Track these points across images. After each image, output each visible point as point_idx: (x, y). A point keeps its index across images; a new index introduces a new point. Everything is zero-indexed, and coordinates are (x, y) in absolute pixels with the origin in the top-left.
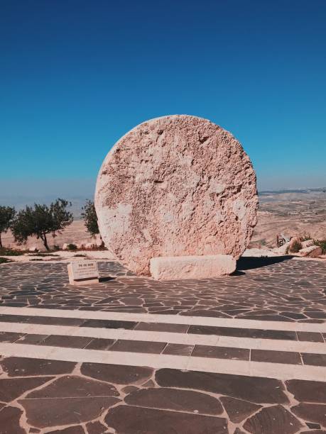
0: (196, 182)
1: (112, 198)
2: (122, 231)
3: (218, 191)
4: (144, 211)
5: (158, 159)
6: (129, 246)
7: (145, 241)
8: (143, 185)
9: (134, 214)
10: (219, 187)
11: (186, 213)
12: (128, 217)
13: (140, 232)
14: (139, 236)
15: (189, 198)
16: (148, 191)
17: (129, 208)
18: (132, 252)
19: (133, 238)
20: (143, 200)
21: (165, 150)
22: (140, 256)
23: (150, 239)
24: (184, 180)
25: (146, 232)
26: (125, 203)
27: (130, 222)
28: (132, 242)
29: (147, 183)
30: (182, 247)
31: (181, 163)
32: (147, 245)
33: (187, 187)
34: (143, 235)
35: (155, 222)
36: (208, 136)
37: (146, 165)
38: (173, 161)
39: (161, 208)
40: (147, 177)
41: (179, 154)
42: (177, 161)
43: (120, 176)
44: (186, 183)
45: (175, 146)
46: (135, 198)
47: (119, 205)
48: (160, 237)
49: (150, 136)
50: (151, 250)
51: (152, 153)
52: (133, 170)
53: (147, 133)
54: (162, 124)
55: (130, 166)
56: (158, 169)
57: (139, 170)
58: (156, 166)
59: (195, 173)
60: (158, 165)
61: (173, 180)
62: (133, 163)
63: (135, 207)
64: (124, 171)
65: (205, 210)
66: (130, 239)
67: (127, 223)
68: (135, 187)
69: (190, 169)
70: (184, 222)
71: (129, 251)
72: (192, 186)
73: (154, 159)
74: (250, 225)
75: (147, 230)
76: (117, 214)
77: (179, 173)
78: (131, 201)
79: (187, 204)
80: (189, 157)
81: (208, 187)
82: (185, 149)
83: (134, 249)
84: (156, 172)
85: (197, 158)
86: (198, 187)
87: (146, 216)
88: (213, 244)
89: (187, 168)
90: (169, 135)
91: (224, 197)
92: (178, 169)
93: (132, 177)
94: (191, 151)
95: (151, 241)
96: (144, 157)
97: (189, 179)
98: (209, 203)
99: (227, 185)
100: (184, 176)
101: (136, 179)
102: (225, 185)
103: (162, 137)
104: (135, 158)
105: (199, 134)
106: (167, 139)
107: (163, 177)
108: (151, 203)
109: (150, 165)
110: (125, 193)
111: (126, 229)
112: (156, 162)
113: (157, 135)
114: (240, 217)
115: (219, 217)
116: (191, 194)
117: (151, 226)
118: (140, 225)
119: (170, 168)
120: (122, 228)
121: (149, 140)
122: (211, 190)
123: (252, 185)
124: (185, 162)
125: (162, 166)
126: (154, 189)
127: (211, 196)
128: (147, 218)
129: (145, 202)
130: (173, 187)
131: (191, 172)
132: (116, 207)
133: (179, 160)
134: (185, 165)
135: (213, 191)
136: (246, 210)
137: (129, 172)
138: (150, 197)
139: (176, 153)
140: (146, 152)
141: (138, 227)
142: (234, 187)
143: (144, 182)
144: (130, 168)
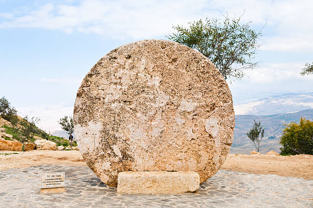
0: (165, 102)
1: (83, 118)
2: (93, 147)
3: (189, 111)
4: (113, 129)
5: (126, 81)
6: (100, 160)
7: (115, 156)
8: (113, 105)
9: (105, 132)
10: (188, 105)
11: (155, 133)
12: (99, 134)
13: (111, 148)
14: (109, 151)
15: (158, 117)
16: (117, 111)
17: (99, 126)
18: (103, 165)
19: (104, 153)
20: (113, 119)
21: (133, 73)
22: (111, 170)
23: (119, 154)
24: (154, 100)
25: (116, 149)
26: (95, 122)
27: (100, 139)
28: (103, 157)
29: (116, 103)
30: (152, 163)
31: (149, 84)
32: (117, 159)
33: (157, 106)
34: (113, 150)
35: (124, 138)
36: (176, 57)
37: (115, 87)
38: (142, 82)
39: (130, 126)
40: (116, 98)
41: (147, 75)
42: (145, 82)
43: (91, 97)
44: (155, 102)
45: (143, 69)
46: (105, 117)
47: (90, 123)
48: (129, 153)
49: (118, 60)
50: (121, 164)
51: (120, 76)
52: (103, 92)
53: (115, 58)
54: (129, 49)
55: (100, 88)
56: (126, 90)
57: (108, 92)
58: (125, 88)
59: (164, 93)
60: (127, 87)
61: (142, 100)
62: (102, 86)
63: (105, 125)
64: (94, 93)
65: (175, 128)
66: (101, 154)
67: (98, 140)
68: (105, 107)
69: (158, 89)
70: (153, 139)
71: (100, 164)
72: (161, 105)
73: (122, 81)
74: (225, 143)
75: (116, 146)
76: (88, 132)
77: (148, 94)
78: (100, 119)
79: (156, 123)
80: (157, 78)
81: (178, 106)
82: (154, 70)
83: (104, 162)
84: (124, 93)
85: (165, 78)
86: (168, 106)
87: (115, 133)
88: (184, 161)
89: (155, 88)
90: (136, 59)
91: (196, 115)
92: (146, 89)
93: (102, 98)
94: (159, 73)
95: (121, 157)
96: (113, 80)
97: (158, 98)
98: (180, 121)
99: (198, 104)
100: (153, 97)
101: (106, 101)
102: (196, 104)
103: (130, 61)
104: (104, 81)
105: (167, 56)
106: (135, 62)
107: (131, 97)
108: (120, 121)
109: (119, 87)
110: (95, 112)
111: (97, 145)
112: (124, 84)
113: (125, 59)
114: (214, 135)
115: (190, 135)
116: (159, 113)
117: (121, 142)
118: (110, 141)
119: (139, 89)
120: (94, 143)
121: (117, 65)
122: (181, 109)
123: (225, 104)
124: (153, 83)
125: (131, 87)
126: (122, 109)
127: (181, 115)
128: (117, 135)
129: (114, 121)
130: (142, 106)
131: (159, 92)
132: (87, 125)
133: (147, 81)
134: (154, 86)
135: (183, 110)
136: (219, 128)
137: (98, 94)
138: (119, 115)
139: (143, 75)
140: (114, 76)
141: (108, 143)
142: (207, 106)
143: (114, 102)
144: (100, 91)
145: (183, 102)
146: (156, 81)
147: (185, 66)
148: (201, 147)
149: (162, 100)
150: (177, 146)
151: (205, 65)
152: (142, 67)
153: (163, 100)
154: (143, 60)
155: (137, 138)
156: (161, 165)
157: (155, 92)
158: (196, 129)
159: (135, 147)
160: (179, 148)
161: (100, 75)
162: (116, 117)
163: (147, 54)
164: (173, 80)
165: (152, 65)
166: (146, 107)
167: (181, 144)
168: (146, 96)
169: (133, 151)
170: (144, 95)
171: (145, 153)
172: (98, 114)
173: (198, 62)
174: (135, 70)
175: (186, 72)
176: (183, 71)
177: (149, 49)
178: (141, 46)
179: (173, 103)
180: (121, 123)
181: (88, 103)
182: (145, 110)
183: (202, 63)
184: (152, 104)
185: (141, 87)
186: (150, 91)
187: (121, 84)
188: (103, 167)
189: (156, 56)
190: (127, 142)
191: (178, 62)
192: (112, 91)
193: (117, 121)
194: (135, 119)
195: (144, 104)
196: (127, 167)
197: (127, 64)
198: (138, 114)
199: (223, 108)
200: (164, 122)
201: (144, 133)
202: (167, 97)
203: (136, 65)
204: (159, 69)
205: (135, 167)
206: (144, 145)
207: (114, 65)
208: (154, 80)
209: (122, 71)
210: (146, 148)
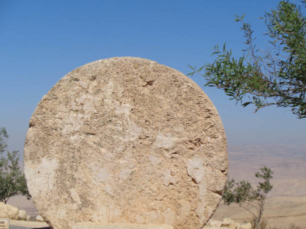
0: (137, 135)
1: (35, 153)
2: (45, 190)
3: (167, 147)
4: (71, 167)
5: (89, 109)
6: (54, 207)
7: (73, 202)
8: (72, 138)
9: (61, 170)
10: (166, 140)
11: (124, 174)
12: (53, 174)
13: (67, 192)
14: (66, 196)
15: (128, 154)
16: (77, 145)
17: (55, 163)
18: (58, 213)
19: (59, 198)
20: (71, 155)
21: (98, 98)
23: (78, 200)
24: (123, 133)
25: (74, 193)
26: (50, 158)
27: (56, 180)
28: (57, 202)
29: (76, 136)
30: (118, 212)
31: (117, 112)
32: (75, 206)
33: (126, 140)
34: (70, 195)
35: (85, 180)
36: (152, 80)
37: (75, 115)
38: (108, 110)
39: (92, 164)
40: (77, 129)
41: (116, 101)
42: (113, 110)
43: (45, 127)
44: (124, 136)
45: (111, 93)
46: (62, 152)
47: (44, 160)
48: (90, 199)
49: (81, 83)
50: (80, 212)
51: (82, 102)
52: (60, 122)
53: (77, 80)
54: (94, 69)
55: (57, 116)
56: (89, 119)
57: (67, 121)
58: (87, 117)
59: (135, 125)
60: (90, 115)
61: (108, 133)
62: (60, 113)
63: (62, 162)
64: (50, 122)
65: (149, 169)
66: (56, 198)
67: (52, 181)
68: (62, 140)
69: (128, 119)
70: (121, 181)
71: (54, 212)
72: (132, 139)
73: (85, 108)
74: (213, 190)
75: (75, 190)
76: (41, 170)
77: (115, 125)
78: (57, 155)
79: (125, 161)
80: (128, 105)
81: (153, 141)
82: (123, 96)
83: (59, 210)
84: (87, 123)
85: (138, 106)
86: (140, 141)
87: (74, 173)
88: (159, 211)
89: (125, 118)
90: (102, 81)
91: (176, 153)
92: (114, 119)
93: (59, 129)
94: (130, 99)
95: (80, 203)
96: (73, 106)
97: (127, 131)
98: (155, 159)
99: (178, 139)
100: (121, 129)
101: (64, 131)
102: (176, 139)
103: (95, 83)
104: (62, 107)
105: (141, 78)
106: (100, 85)
107: (95, 128)
108: (81, 158)
109: (80, 115)
110: (50, 146)
111: (51, 187)
112: (86, 112)
113: (88, 81)
114: (198, 179)
115: (168, 178)
116: (130, 149)
117: (80, 185)
118: (68, 183)
119: (105, 118)
120: (47, 185)
121: (79, 88)
122: (157, 145)
123: (213, 140)
124: (122, 112)
125: (95, 116)
126: (84, 142)
127: (156, 152)
128: (76, 176)
129: (73, 157)
130: (108, 140)
131: (130, 123)
132: (39, 162)
133: (115, 109)
134: (123, 115)
135: (159, 146)
136: (206, 171)
137: (55, 124)
138: (79, 151)
139: (110, 101)
140: (75, 101)
141: (65, 185)
142: (191, 141)
143: (73, 134)
144: (57, 119)
145: (159, 136)
146: (126, 109)
147: (163, 90)
148: (181, 195)
149: (132, 133)
150: (151, 192)
151: (188, 90)
152: (110, 92)
153: (134, 133)
154: (111, 83)
155: (100, 180)
156: (129, 216)
157: (125, 122)
158: (175, 171)
159: (98, 191)
160: (154, 194)
161: (58, 100)
162: (76, 152)
163: (116, 76)
164: (147, 108)
165: (121, 89)
166: (113, 141)
167: (156, 189)
168: (114, 128)
169: (95, 196)
170: (110, 126)
171: (110, 200)
172: (53, 149)
173: (179, 87)
174: (101, 96)
175: (164, 99)
176: (160, 98)
177: (119, 69)
178: (108, 65)
179: (147, 137)
180: (82, 161)
181: (42, 134)
182: (111, 145)
183: (184, 88)
184: (121, 138)
185: (107, 115)
186: (118, 122)
187: (83, 112)
188: (57, 215)
189: (127, 78)
190: (88, 184)
191: (154, 85)
192: (72, 120)
193: (77, 158)
194: (99, 156)
195: (111, 138)
196: (87, 216)
197: (91, 87)
198: (103, 150)
199: (210, 144)
200: (134, 160)
201: (110, 175)
202: (140, 129)
203: (102, 89)
204: (131, 94)
205: (97, 217)
206: (109, 189)
207: (75, 88)
208: (125, 108)
209: (84, 96)
210: (112, 193)
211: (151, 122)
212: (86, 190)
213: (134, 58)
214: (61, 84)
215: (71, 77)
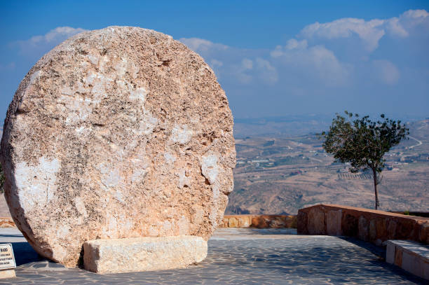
0: (152, 127)
1: (31, 151)
2: (43, 200)
3: (182, 142)
4: (76, 169)
5: (99, 92)
6: (54, 223)
7: (78, 215)
8: (78, 130)
9: (63, 174)
10: (182, 134)
11: (137, 177)
12: (54, 179)
13: (71, 202)
14: (69, 208)
15: (142, 151)
16: (84, 140)
17: (56, 165)
18: (59, 231)
19: (60, 211)
20: (76, 153)
21: (110, 79)
22: (70, 238)
23: (83, 211)
24: (136, 124)
25: (79, 202)
26: (50, 157)
27: (57, 187)
28: (59, 217)
29: (82, 128)
30: (130, 225)
31: (132, 98)
32: (80, 220)
33: (140, 133)
34: (74, 206)
35: (92, 185)
36: (170, 59)
37: (82, 100)
38: (121, 95)
39: (101, 165)
40: (84, 118)
41: (129, 84)
42: (126, 95)
43: (44, 116)
44: (138, 130)
45: (124, 73)
46: (65, 149)
47: (42, 160)
48: (99, 210)
49: (90, 57)
50: (86, 228)
51: (91, 82)
52: (63, 108)
53: (84, 53)
54: (106, 40)
55: (59, 100)
56: (98, 106)
57: (72, 108)
58: (96, 102)
59: (150, 114)
60: (100, 101)
61: (120, 124)
62: (63, 97)
63: (64, 163)
64: (50, 109)
65: (163, 168)
66: (57, 211)
67: (53, 188)
68: (66, 132)
69: (143, 107)
70: (133, 186)
71: (54, 229)
72: (147, 132)
73: (93, 91)
74: (225, 191)
75: (80, 198)
76: (38, 174)
77: (129, 114)
78: (59, 153)
79: (138, 160)
80: (143, 89)
81: (169, 134)
82: (138, 77)
83: (61, 226)
84: (96, 111)
85: (153, 90)
86: (155, 134)
87: (79, 177)
88: (173, 220)
89: (139, 105)
90: (115, 57)
91: (189, 149)
92: (127, 106)
93: (61, 118)
94: (145, 81)
95: (86, 215)
96: (80, 87)
97: (142, 122)
98: (170, 157)
99: (194, 132)
100: (135, 119)
101: (68, 120)
102: (191, 132)
103: (106, 58)
104: (66, 89)
105: (158, 55)
106: (113, 61)
107: (105, 118)
108: (87, 157)
109: (88, 100)
110: (50, 141)
111: (51, 197)
112: (96, 95)
113: (99, 55)
114: (212, 179)
115: (183, 179)
116: (144, 144)
117: (87, 192)
118: (71, 190)
119: (117, 105)
120: (45, 194)
121: (88, 63)
122: (173, 139)
123: (227, 133)
124: (137, 97)
125: (105, 101)
126: (92, 136)
127: (171, 148)
128: (82, 180)
129: (78, 156)
130: (119, 133)
131: (145, 112)
132: (36, 163)
133: (129, 93)
134: (137, 101)
135: (175, 140)
136: (219, 169)
137: (57, 110)
138: (85, 147)
139: (124, 83)
140: (82, 81)
141: (68, 193)
142: (204, 135)
143: (79, 126)
144: (59, 105)
145: (176, 129)
146: (141, 94)
147: (180, 72)
148: (195, 198)
149: (147, 125)
150: (165, 197)
151: (205, 74)
152: (122, 72)
153: (149, 123)
154: (125, 60)
155: (111, 185)
156: (142, 228)
157: (139, 111)
158: (190, 171)
159: (108, 199)
160: (168, 199)
161: (60, 80)
162: (81, 150)
163: (130, 51)
164: (163, 93)
165: (136, 69)
166: (126, 134)
167: (170, 193)
168: (126, 117)
169: (104, 206)
170: (122, 115)
171: (121, 209)
172: (54, 146)
173: (197, 69)
174: (113, 75)
175: (180, 83)
176: (177, 81)
177: (134, 43)
178: (122, 36)
179: (162, 129)
180: (89, 160)
181: (40, 125)
182: (123, 139)
183: (201, 71)
184: (134, 131)
185: (119, 102)
186: (132, 110)
187: (92, 97)
188: (58, 234)
189: (142, 55)
190: (96, 191)
191: (171, 65)
192: (78, 107)
193: (83, 157)
194: (109, 153)
195: (122, 130)
196: (94, 232)
197: (102, 64)
198: (113, 146)
199: (225, 139)
200: (148, 158)
201: (121, 177)
202: (156, 120)
203: (114, 67)
204: (146, 76)
205: (107, 233)
206: (120, 195)
207: (82, 64)
208: (139, 92)
209: (94, 75)
210: (123, 201)
211: (167, 111)
212: (93, 199)
213: (151, 31)
214: (62, 56)
215: (76, 49)
